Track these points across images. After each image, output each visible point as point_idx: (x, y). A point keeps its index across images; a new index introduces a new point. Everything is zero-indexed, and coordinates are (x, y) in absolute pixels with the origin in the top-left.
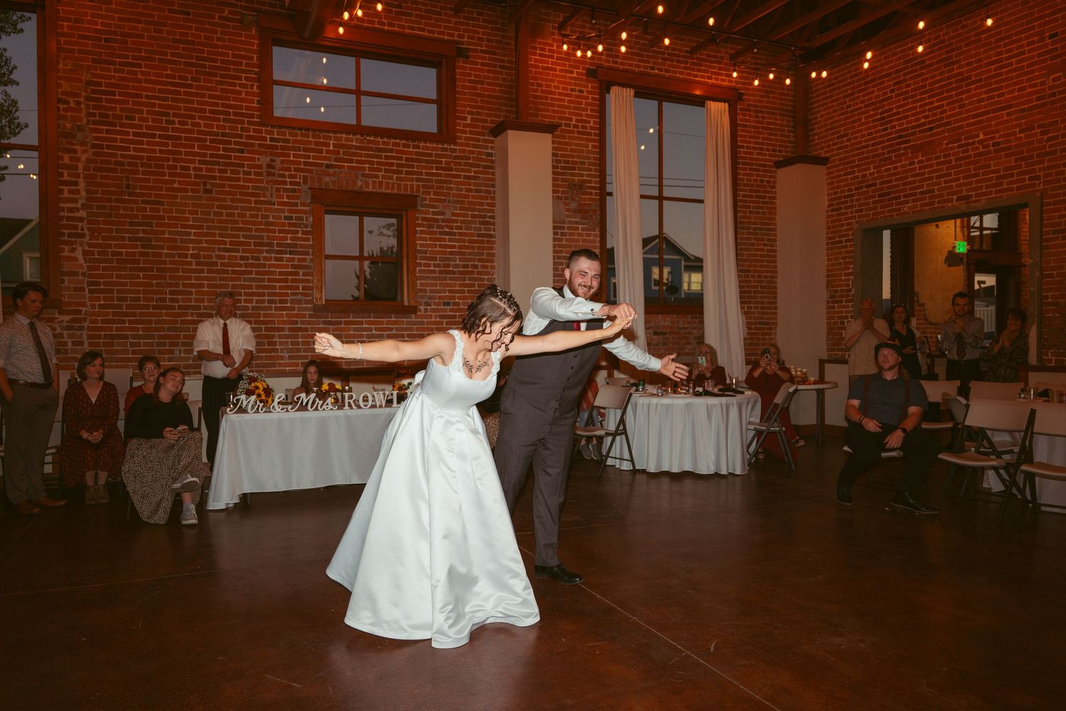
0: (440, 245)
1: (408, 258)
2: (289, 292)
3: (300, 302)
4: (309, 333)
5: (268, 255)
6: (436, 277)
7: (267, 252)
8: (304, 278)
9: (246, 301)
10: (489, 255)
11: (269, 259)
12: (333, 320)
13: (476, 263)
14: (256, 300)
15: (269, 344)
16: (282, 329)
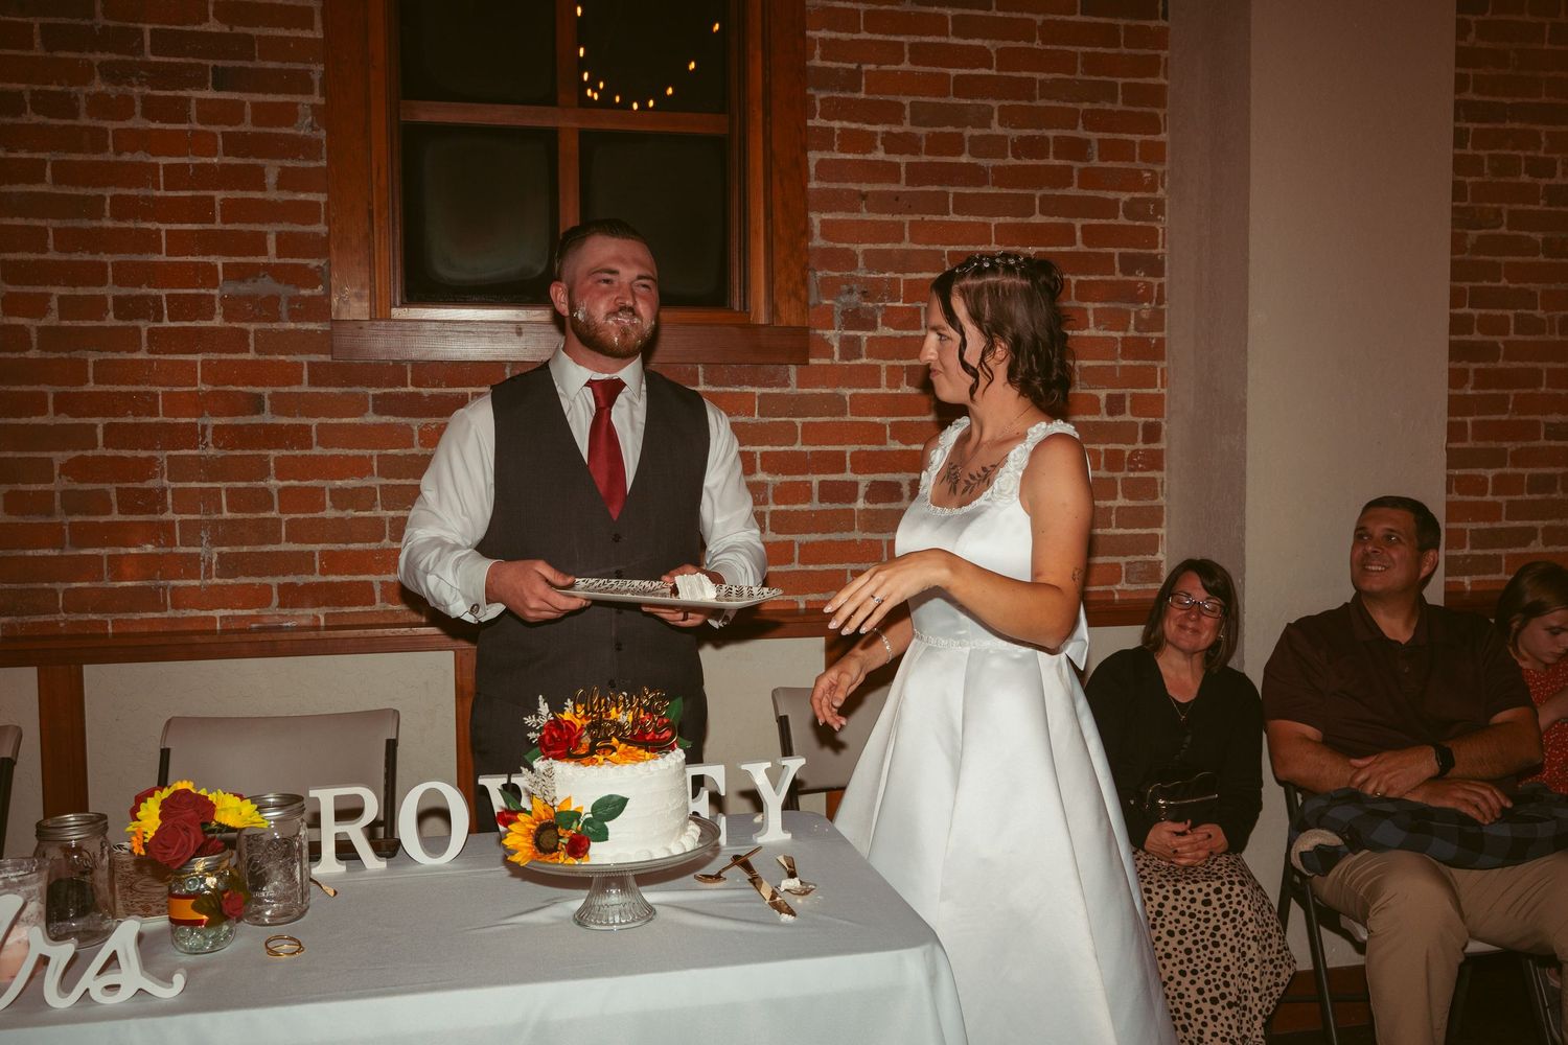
0: (913, 46)
1: (767, 112)
2: (219, 261)
3: (267, 308)
4: (317, 451)
5: (112, 91)
6: (897, 197)
7: (111, 73)
8: (286, 196)
9: (12, 305)
10: (1134, 94)
11: (122, 109)
12: (426, 391)
13: (1080, 132)
14: (61, 299)
15: (128, 503)
16: (190, 437)
